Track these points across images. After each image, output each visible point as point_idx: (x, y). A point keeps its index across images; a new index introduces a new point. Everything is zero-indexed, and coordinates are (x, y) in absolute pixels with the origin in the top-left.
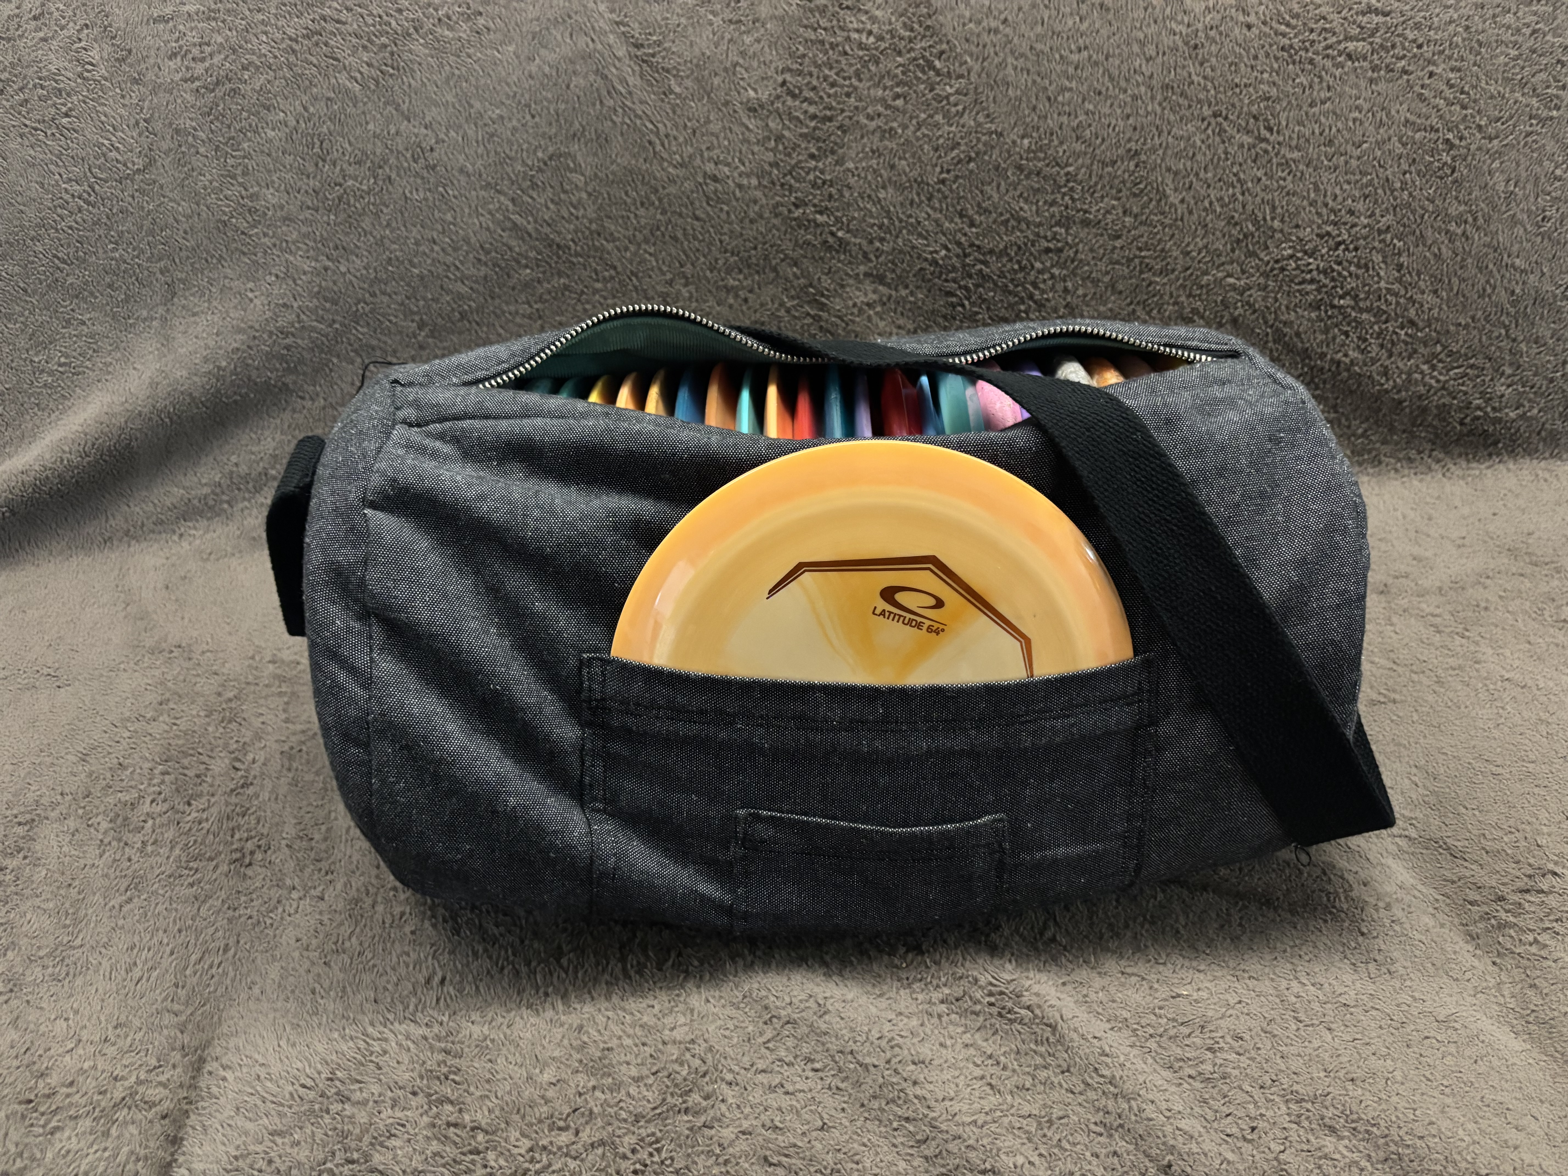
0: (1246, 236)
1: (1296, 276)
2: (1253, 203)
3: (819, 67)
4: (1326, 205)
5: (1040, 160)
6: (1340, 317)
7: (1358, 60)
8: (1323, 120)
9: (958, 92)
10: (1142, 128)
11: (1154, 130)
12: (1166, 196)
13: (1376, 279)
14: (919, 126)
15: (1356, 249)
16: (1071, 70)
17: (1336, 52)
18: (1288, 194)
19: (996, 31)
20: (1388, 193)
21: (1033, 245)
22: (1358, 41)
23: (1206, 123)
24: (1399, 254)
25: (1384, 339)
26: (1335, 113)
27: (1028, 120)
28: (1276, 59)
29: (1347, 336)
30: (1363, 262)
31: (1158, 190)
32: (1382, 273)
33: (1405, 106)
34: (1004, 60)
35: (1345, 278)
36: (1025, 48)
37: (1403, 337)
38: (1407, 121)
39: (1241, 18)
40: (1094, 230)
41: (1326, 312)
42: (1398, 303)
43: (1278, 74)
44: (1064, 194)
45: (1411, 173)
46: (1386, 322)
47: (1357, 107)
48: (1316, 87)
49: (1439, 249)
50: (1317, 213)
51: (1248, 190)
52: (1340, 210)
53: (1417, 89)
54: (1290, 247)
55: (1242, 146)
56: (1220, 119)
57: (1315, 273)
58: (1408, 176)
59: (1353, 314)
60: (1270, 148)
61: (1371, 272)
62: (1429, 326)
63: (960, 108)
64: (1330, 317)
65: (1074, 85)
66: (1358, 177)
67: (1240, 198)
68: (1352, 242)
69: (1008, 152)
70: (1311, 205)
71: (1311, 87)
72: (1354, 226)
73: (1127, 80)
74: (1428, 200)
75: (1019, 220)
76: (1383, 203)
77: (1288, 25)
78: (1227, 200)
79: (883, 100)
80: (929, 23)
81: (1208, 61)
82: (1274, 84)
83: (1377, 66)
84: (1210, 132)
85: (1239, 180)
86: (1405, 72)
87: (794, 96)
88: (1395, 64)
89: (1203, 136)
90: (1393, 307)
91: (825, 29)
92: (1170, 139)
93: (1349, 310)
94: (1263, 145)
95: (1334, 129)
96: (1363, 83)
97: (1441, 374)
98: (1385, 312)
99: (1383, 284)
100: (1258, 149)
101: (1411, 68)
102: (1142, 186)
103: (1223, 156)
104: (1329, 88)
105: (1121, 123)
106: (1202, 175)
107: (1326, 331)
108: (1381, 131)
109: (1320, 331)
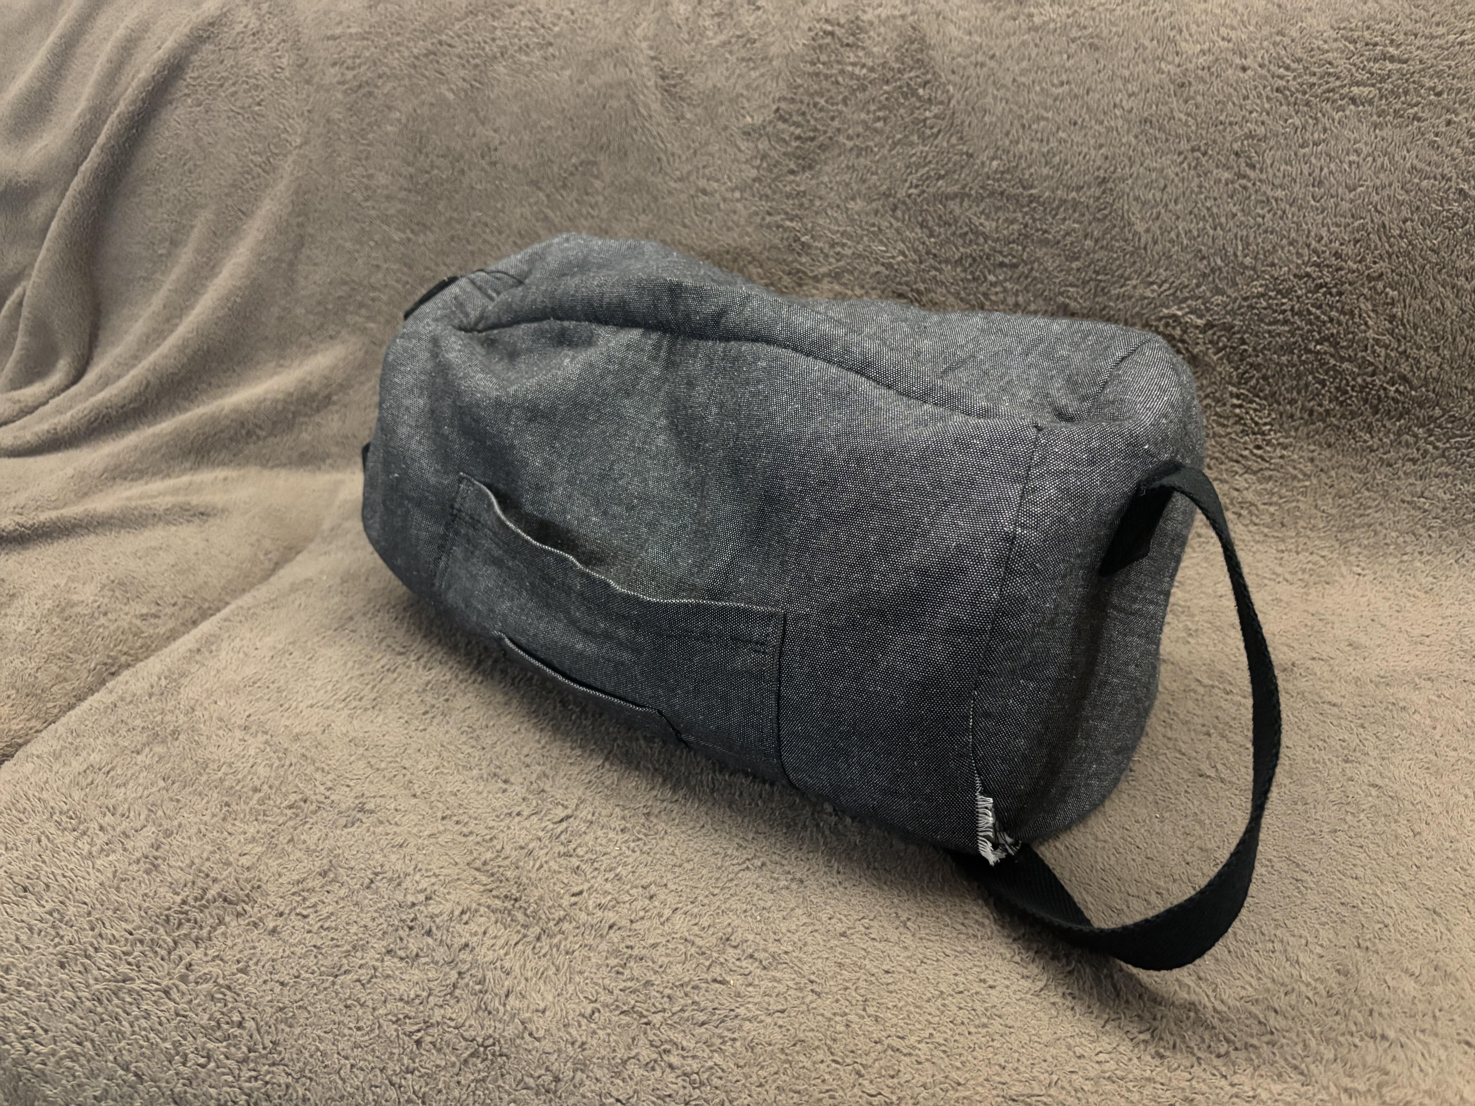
0: (1213, 271)
1: (1266, 316)
2: (1224, 238)
3: (812, 95)
4: (1308, 246)
5: (1006, 181)
6: (1316, 364)
7: (1363, 104)
8: (1314, 161)
9: (936, 117)
10: (1114, 158)
11: (1126, 161)
12: (1130, 224)
13: (1363, 327)
14: (895, 144)
15: (1340, 294)
16: (1050, 102)
17: (1337, 96)
18: (1266, 232)
19: (982, 65)
20: (1384, 239)
21: (988, 259)
22: (1365, 85)
23: (1182, 157)
24: (1393, 304)
25: (1368, 394)
26: (1328, 155)
27: (1000, 143)
28: (1269, 99)
29: (1324, 386)
30: (1347, 307)
31: (1123, 218)
32: (1370, 323)
33: (1413, 153)
34: (985, 90)
35: (1324, 323)
36: (1008, 80)
37: (1392, 394)
38: (1413, 167)
39: (1238, 61)
40: (1053, 251)
41: (1299, 357)
42: (1388, 356)
43: (1268, 114)
44: (1026, 213)
45: (1412, 221)
46: (1373, 374)
47: (1356, 151)
48: (1310, 128)
49: (1443, 304)
50: (1297, 253)
51: (1221, 225)
52: (1324, 252)
53: (1432, 137)
54: (1261, 286)
55: (1218, 181)
56: (1198, 154)
57: (1289, 313)
58: (1409, 223)
59: (1332, 362)
60: (1250, 185)
61: (1357, 320)
62: (1426, 385)
63: (935, 130)
64: (1304, 363)
65: (1050, 115)
66: (1349, 220)
67: (1211, 232)
68: (1335, 286)
69: (977, 171)
70: (1291, 244)
71: (1304, 127)
72: (1341, 269)
73: (1105, 113)
74: (1433, 250)
75: (977, 233)
76: (1376, 249)
77: (1288, 68)
78: (1196, 233)
79: (864, 122)
80: (920, 56)
81: (1193, 98)
82: (1263, 123)
83: (1383, 111)
84: (1185, 165)
85: (1212, 215)
86: (1416, 118)
87: (785, 121)
88: (1405, 110)
89: (1178, 169)
90: (1382, 359)
91: (824, 64)
92: (1142, 170)
93: (1328, 357)
94: (1244, 182)
95: (1326, 170)
96: (1364, 128)
97: (1439, 440)
98: (1371, 364)
99: (1370, 334)
100: (1237, 186)
101: (1424, 115)
102: (1106, 212)
103: (1196, 189)
104: (1325, 130)
105: (1093, 152)
106: (1171, 206)
107: (1299, 376)
108: (1382, 176)
109: (1291, 376)
